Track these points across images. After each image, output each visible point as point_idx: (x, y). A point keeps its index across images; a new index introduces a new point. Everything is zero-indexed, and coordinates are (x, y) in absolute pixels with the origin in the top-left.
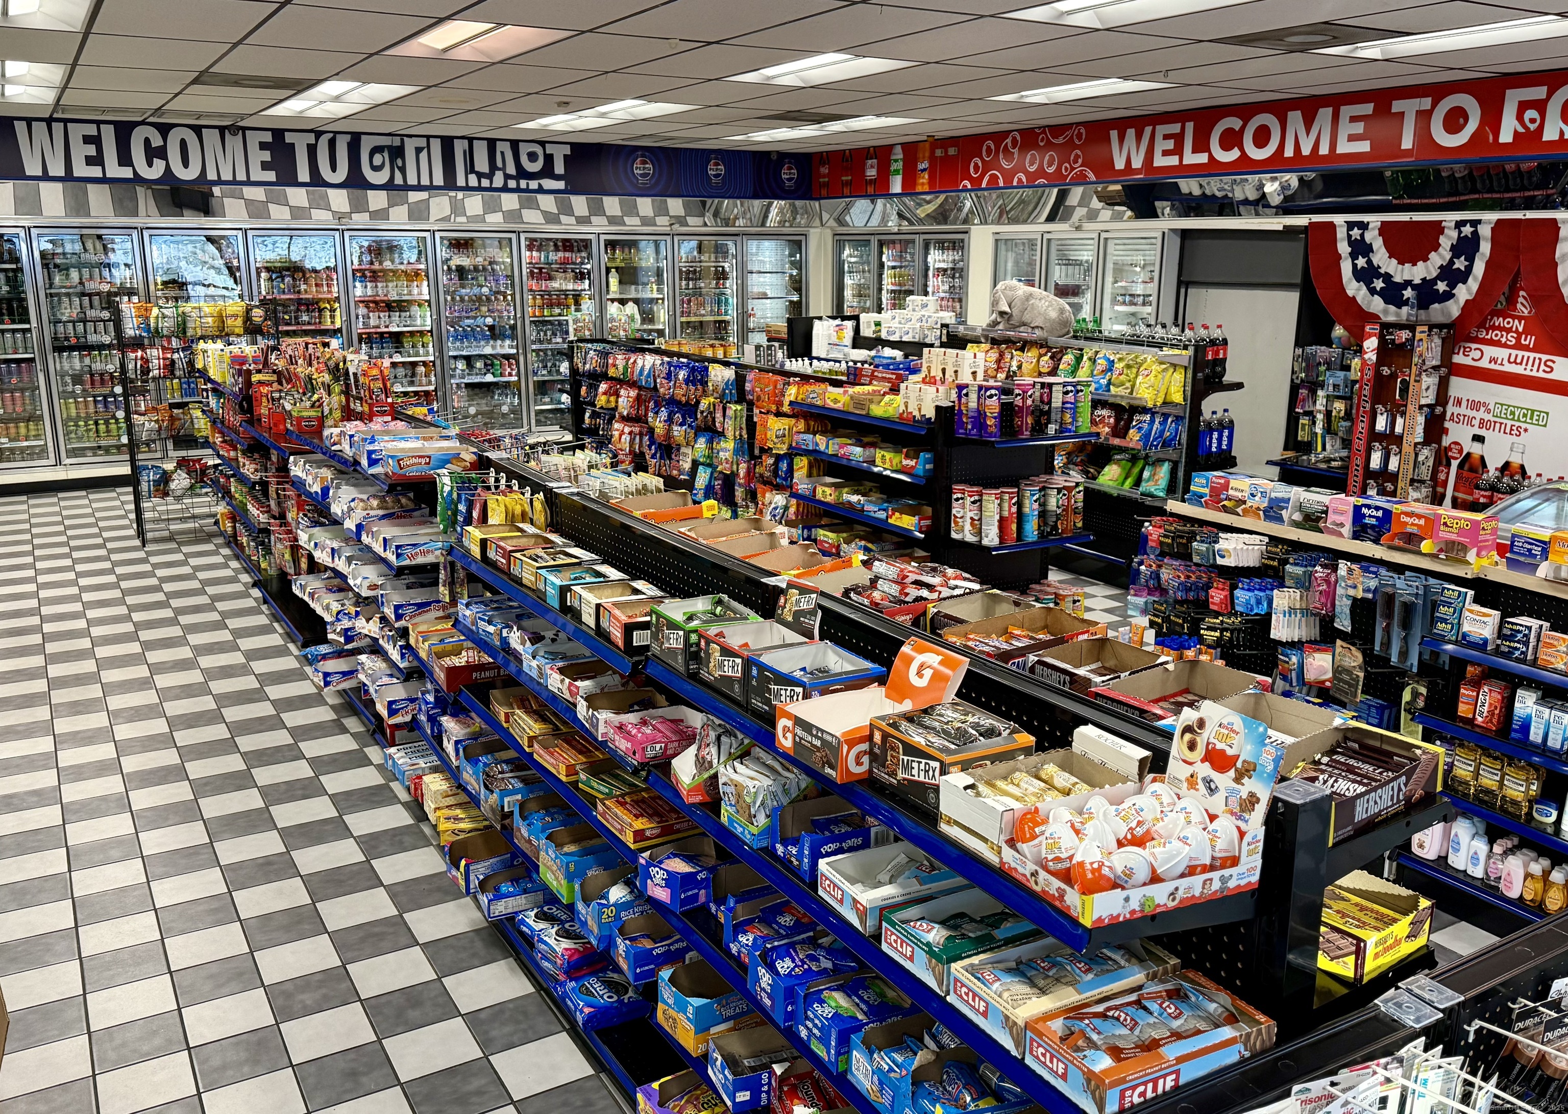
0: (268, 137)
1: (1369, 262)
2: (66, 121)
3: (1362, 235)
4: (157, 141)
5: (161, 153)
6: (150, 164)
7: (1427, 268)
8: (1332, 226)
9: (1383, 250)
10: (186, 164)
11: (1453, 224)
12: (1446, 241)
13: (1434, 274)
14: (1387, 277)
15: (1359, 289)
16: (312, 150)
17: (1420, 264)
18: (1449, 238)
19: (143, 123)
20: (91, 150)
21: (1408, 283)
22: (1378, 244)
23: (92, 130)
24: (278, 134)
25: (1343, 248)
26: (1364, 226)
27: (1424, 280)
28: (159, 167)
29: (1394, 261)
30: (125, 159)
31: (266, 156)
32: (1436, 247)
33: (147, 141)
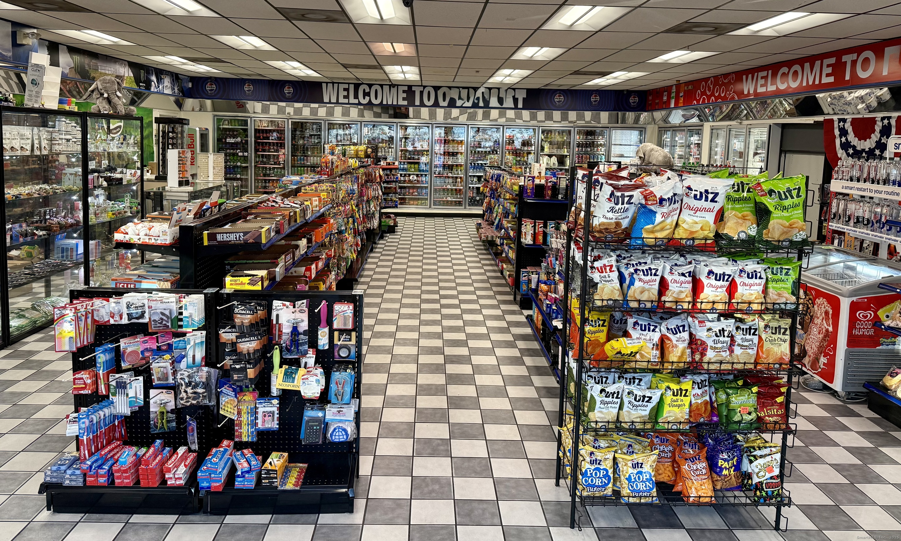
0: (406, 88)
1: (847, 139)
2: (338, 83)
3: (844, 125)
4: (367, 90)
5: (368, 94)
6: (364, 98)
7: (870, 142)
8: (832, 120)
9: (852, 133)
10: (376, 98)
11: (880, 119)
12: (878, 128)
13: (874, 146)
14: (854, 147)
15: (842, 154)
16: (422, 93)
17: (868, 140)
18: (878, 126)
19: (363, 84)
20: (345, 93)
21: (863, 150)
22: (850, 130)
23: (346, 86)
24: (410, 87)
25: (837, 132)
26: (844, 121)
27: (870, 148)
28: (367, 98)
29: (857, 139)
30: (356, 97)
31: (405, 95)
32: (874, 131)
33: (364, 90)
